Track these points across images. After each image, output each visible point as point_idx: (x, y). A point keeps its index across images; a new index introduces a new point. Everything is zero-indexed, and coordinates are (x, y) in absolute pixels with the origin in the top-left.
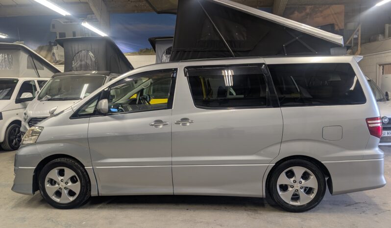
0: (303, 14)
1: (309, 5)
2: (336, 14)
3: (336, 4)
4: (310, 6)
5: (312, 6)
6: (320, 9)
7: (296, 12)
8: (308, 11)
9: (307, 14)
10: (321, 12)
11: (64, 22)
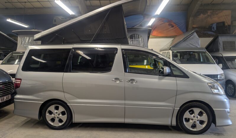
0: (206, 15)
1: (209, 10)
2: (226, 16)
3: (226, 10)
4: (211, 11)
5: (212, 11)
6: (216, 13)
7: (202, 14)
8: (209, 13)
9: (209, 16)
10: (217, 14)
11: (62, 18)
